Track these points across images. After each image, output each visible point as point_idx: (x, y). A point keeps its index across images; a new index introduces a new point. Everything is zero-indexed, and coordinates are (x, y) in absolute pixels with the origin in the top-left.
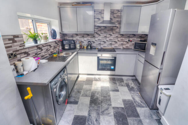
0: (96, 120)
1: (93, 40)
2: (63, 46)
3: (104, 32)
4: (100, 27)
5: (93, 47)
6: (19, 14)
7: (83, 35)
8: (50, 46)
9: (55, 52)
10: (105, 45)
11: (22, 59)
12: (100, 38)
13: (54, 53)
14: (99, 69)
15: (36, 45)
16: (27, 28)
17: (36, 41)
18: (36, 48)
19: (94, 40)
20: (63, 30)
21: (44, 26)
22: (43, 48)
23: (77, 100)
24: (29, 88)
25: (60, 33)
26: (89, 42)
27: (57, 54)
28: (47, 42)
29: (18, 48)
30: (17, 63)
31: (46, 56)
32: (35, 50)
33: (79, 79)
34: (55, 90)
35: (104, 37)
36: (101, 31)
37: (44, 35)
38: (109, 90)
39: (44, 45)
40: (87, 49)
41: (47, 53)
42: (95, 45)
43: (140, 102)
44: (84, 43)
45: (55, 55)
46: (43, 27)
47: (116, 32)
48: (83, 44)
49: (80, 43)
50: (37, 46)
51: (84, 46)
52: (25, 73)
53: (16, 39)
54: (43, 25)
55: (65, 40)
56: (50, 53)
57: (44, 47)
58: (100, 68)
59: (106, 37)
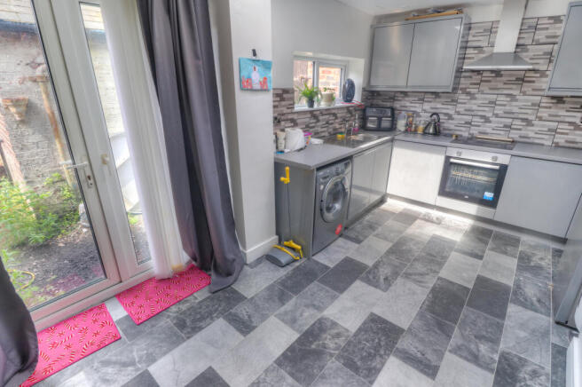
0: (386, 279)
1: (450, 110)
2: (364, 119)
3: (491, 89)
4: (478, 72)
5: (444, 129)
6: (296, 53)
7: (421, 96)
8: (334, 115)
9: (343, 130)
10: (488, 128)
11: (286, 129)
12: (473, 105)
13: (341, 133)
14: (443, 192)
15: (311, 109)
16: (302, 78)
17: (311, 103)
18: (309, 115)
19: (451, 112)
20: (373, 83)
21: (334, 73)
22: (321, 118)
23: (361, 238)
24: (287, 168)
25: (364, 90)
26: (435, 116)
27: (345, 135)
28: (332, 106)
29: (285, 111)
30: (279, 132)
31: (323, 134)
32: (307, 119)
33: (384, 206)
34: (322, 187)
35: (487, 102)
36: (479, 84)
37: (328, 92)
38: (451, 249)
39: (324, 112)
40: (425, 133)
41: (325, 129)
42: (452, 127)
43: (534, 299)
44: (420, 116)
45: (339, 136)
46: (331, 75)
47: (534, 90)
48: (418, 119)
49: (409, 117)
50: (311, 112)
51: (416, 127)
52: (286, 151)
53: (285, 96)
54: (332, 70)
55: (372, 106)
56: (331, 130)
57: (323, 115)
58: (447, 190)
59: (493, 103)
